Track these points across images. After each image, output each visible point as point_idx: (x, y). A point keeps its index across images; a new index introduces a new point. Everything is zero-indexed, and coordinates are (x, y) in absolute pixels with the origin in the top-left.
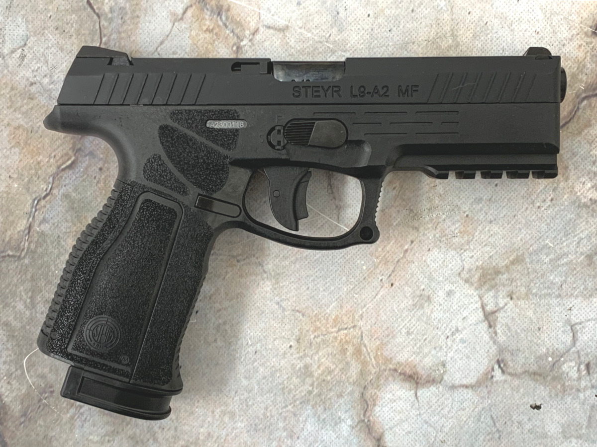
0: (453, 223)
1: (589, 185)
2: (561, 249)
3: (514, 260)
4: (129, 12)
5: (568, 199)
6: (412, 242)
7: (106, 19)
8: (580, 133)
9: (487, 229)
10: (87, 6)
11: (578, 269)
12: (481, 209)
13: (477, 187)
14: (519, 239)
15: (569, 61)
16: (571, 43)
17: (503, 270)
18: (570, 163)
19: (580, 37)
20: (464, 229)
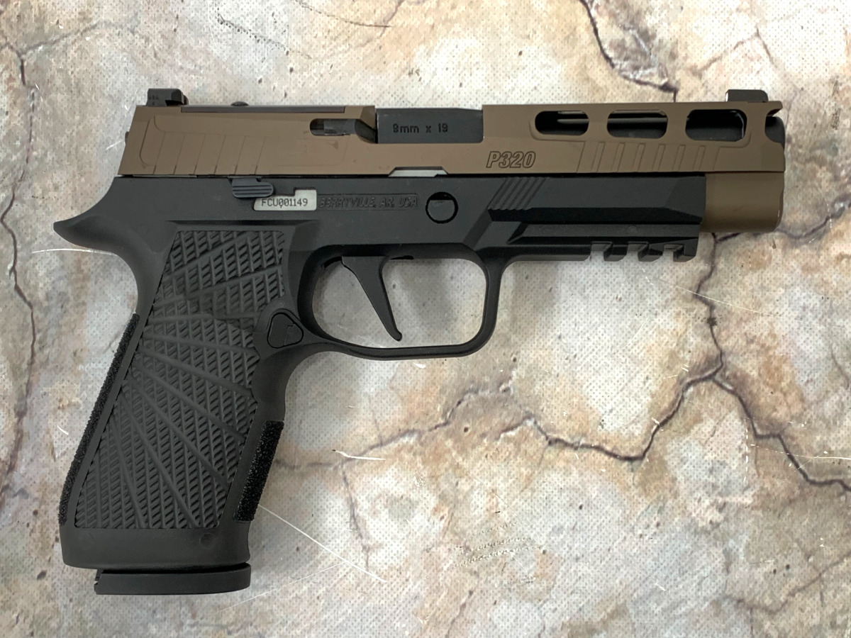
0: (526, 564)
1: (707, 502)
2: (675, 593)
3: (613, 612)
4: (72, 298)
5: (680, 523)
6: (471, 593)
7: (40, 310)
8: (688, 432)
9: (572, 570)
10: (15, 293)
11: (702, 622)
12: (563, 542)
13: (555, 511)
14: (617, 581)
15: (665, 335)
16: (665, 311)
17: (598, 627)
18: (678, 472)
19: (678, 302)
20: (541, 570)
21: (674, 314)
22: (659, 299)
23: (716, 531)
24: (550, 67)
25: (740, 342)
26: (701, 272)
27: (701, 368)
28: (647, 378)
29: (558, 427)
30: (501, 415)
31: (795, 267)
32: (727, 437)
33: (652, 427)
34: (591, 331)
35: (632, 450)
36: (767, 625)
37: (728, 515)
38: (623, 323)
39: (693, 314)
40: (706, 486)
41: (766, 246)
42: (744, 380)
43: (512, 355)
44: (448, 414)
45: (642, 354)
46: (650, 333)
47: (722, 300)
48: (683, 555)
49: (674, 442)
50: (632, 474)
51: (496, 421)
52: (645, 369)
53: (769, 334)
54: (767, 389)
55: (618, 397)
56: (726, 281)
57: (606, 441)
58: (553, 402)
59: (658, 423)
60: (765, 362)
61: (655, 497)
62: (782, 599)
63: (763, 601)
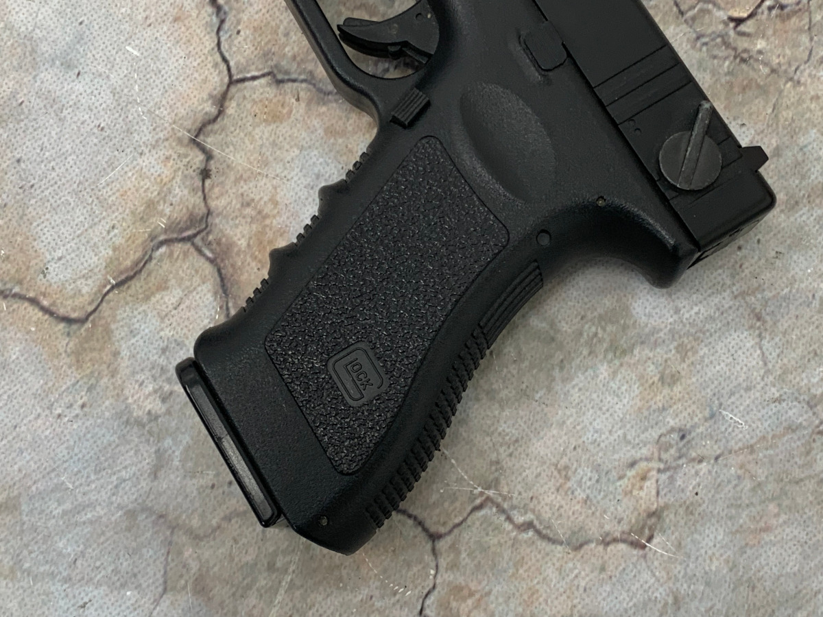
21: (163, 158)
22: (149, 136)
23: (153, 424)
25: (234, 202)
26: (206, 113)
27: (179, 226)
28: (113, 227)
31: (317, 126)
32: (193, 312)
33: (105, 286)
34: (58, 160)
35: (74, 310)
36: (188, 552)
37: (172, 407)
38: (99, 157)
39: (185, 161)
40: (153, 368)
41: (287, 98)
42: (228, 249)
45: (113, 198)
46: (130, 174)
47: (223, 151)
48: (105, 448)
49: (127, 309)
50: (67, 339)
52: (114, 216)
53: (270, 200)
54: (253, 264)
55: (72, 244)
56: (233, 129)
57: (44, 295)
59: (114, 282)
60: (259, 232)
61: (88, 371)
62: (214, 522)
63: (190, 521)
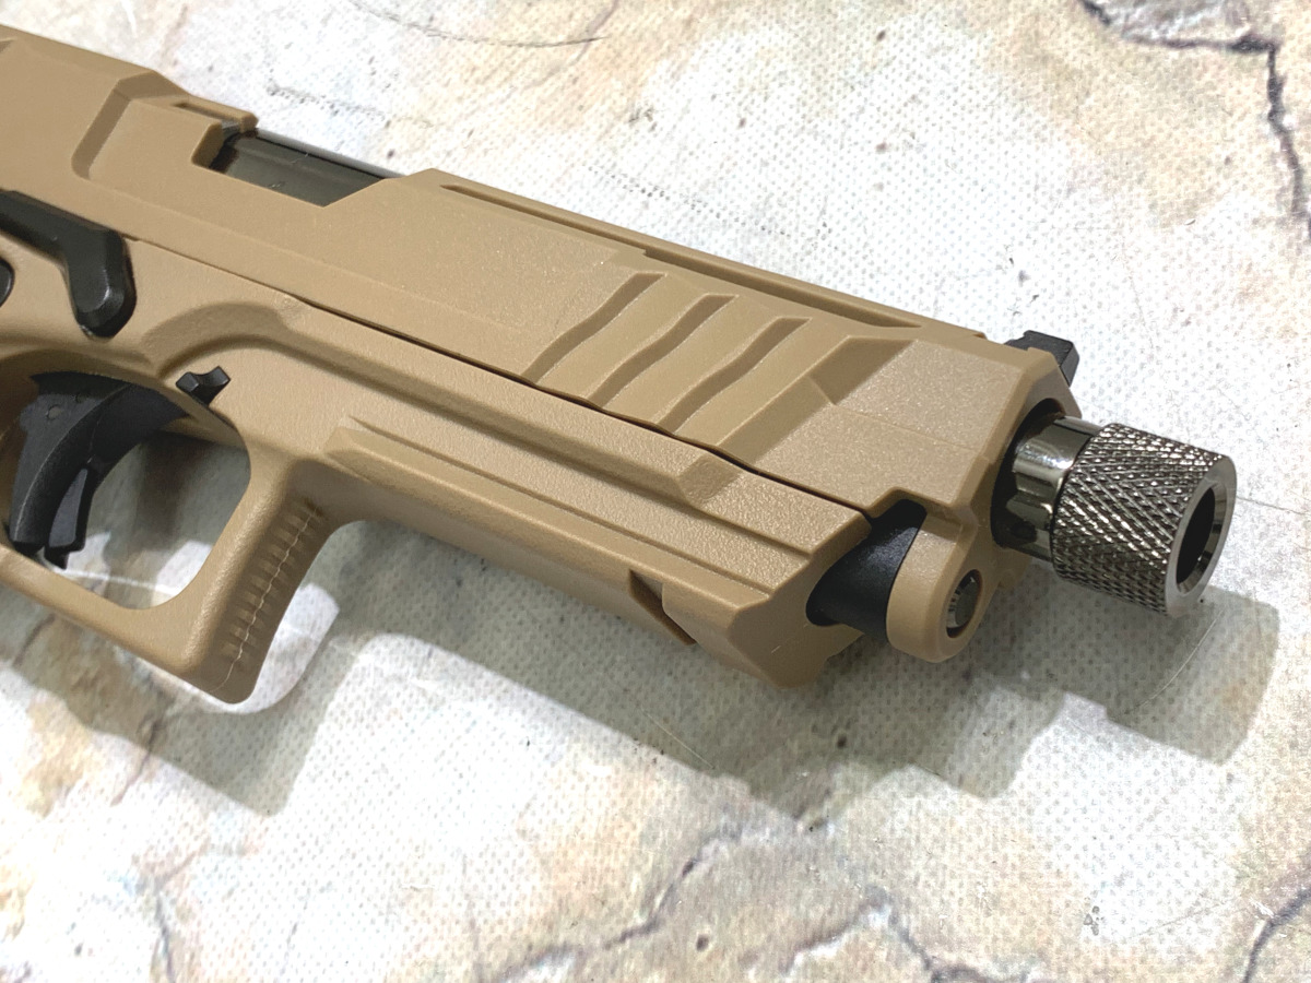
24: (950, 48)
29: (960, 932)
30: (799, 895)
43: (835, 728)
44: (658, 900)
51: (782, 916)
58: (945, 860)
